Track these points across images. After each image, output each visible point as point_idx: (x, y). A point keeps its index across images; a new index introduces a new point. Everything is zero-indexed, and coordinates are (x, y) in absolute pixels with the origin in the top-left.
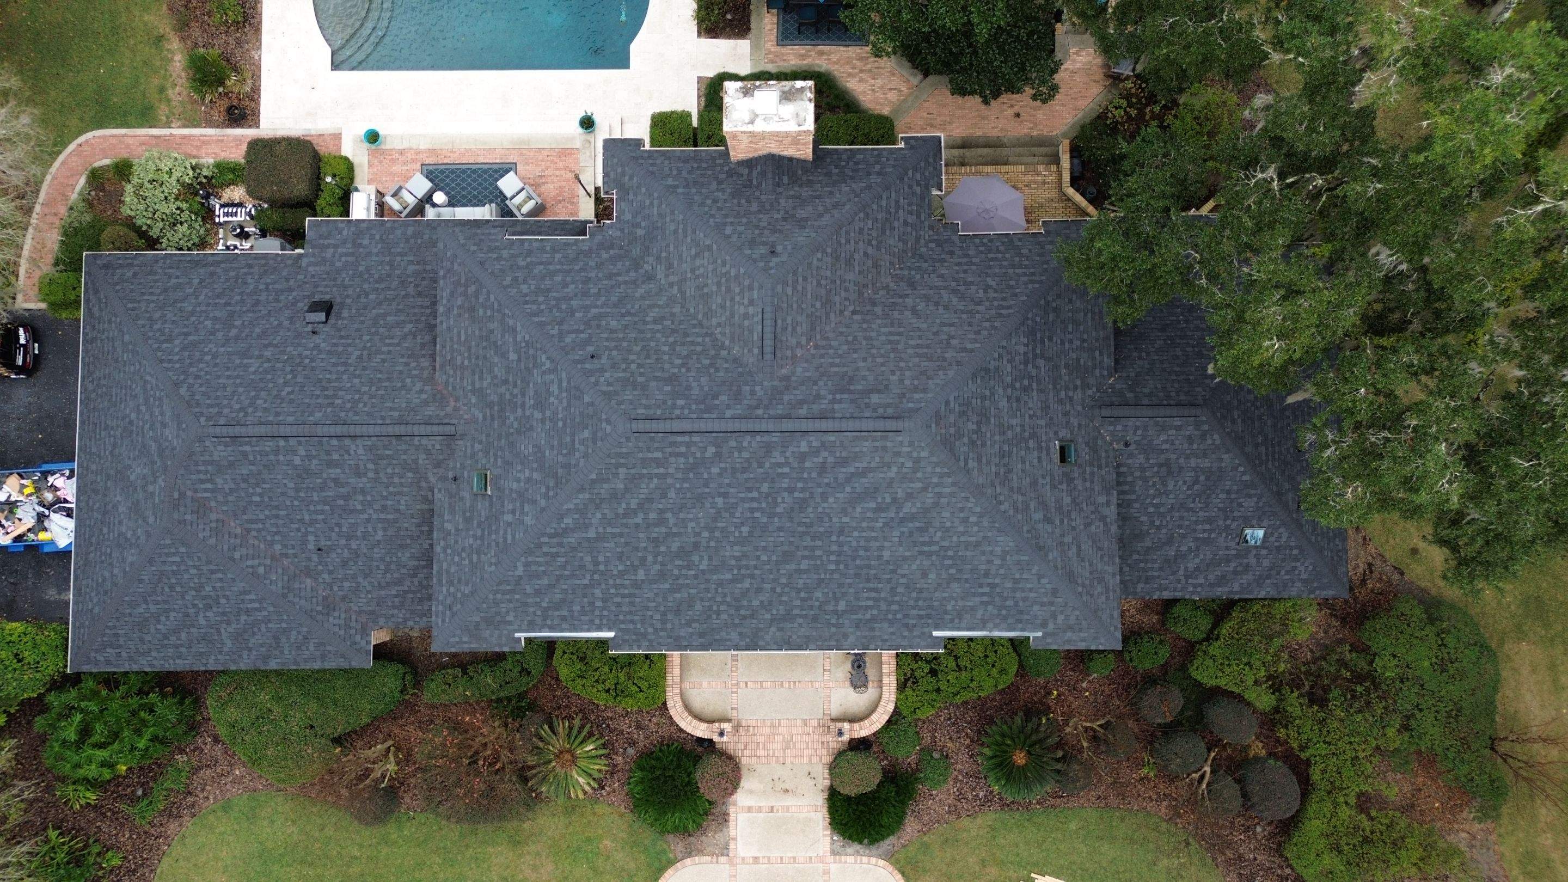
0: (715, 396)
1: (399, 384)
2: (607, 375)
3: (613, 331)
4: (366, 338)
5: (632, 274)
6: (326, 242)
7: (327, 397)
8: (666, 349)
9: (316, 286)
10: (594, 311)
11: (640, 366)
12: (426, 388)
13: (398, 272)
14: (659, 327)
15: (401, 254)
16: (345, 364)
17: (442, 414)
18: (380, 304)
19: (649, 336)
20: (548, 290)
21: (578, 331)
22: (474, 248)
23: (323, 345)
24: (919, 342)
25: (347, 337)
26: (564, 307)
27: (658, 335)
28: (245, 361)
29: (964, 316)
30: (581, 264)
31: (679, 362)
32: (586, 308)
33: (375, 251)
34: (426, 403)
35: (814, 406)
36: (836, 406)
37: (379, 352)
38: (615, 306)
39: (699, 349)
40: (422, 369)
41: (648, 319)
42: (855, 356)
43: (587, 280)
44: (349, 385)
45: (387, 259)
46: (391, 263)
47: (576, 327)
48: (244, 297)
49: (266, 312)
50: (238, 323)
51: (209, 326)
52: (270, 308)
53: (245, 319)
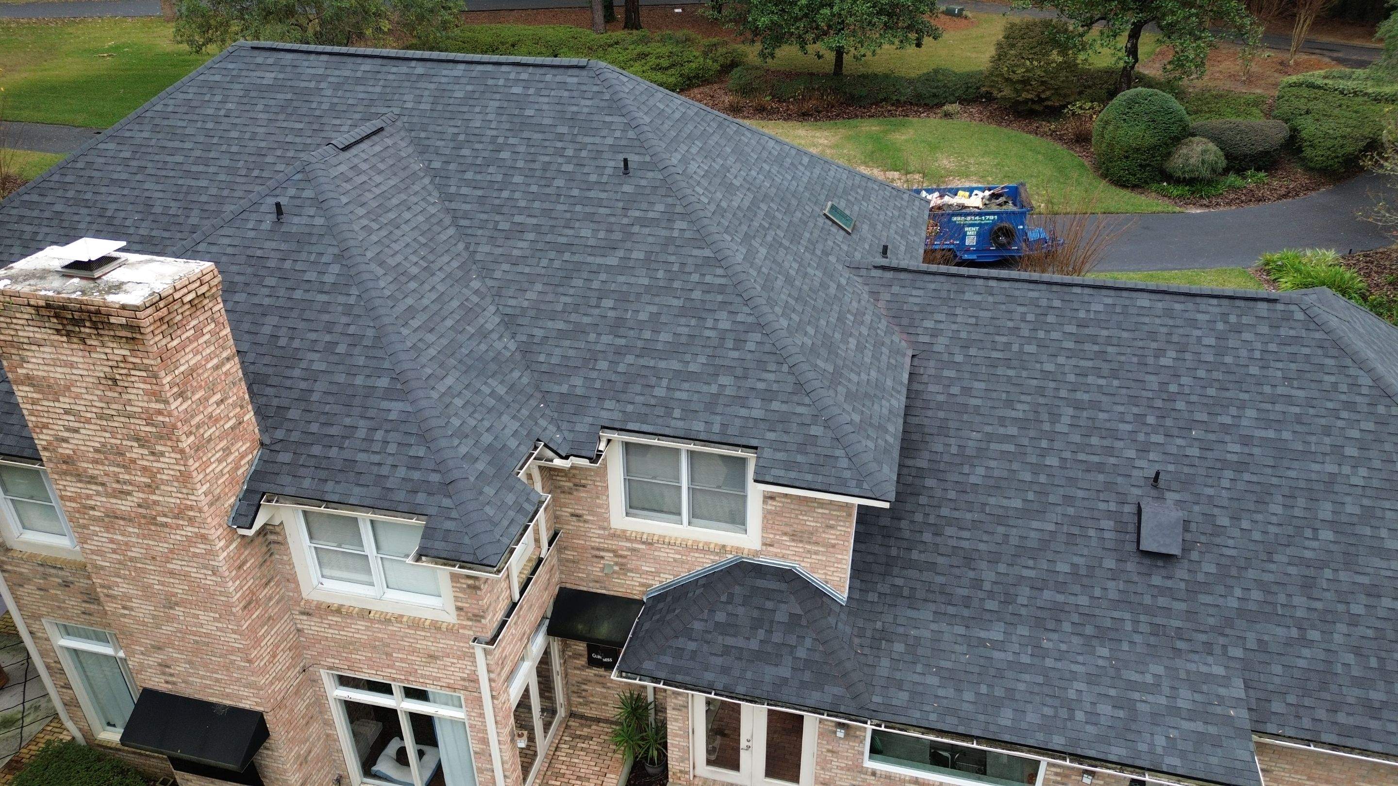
0: (469, 96)
1: (973, 351)
2: (610, 141)
3: (590, 218)
4: (1052, 461)
5: (539, 333)
6: (1199, 726)
7: (1093, 339)
8: (517, 179)
9: (1190, 614)
10: (613, 261)
11: (560, 152)
12: (926, 339)
14: (518, 219)
15: (1024, 668)
16: (1078, 406)
17: (896, 289)
18: (1045, 544)
19: (537, 204)
20: (683, 312)
21: (643, 222)
22: (816, 430)
23: (1132, 454)
24: (169, 159)
25: (1089, 468)
26: (660, 274)
27: (522, 204)
28: (1271, 434)
29: (88, 196)
30: (621, 368)
31: (506, 155)
32: (624, 267)
33: (1079, 685)
34: (925, 311)
35: (347, 73)
36: (321, 71)
37: (1023, 424)
38: (578, 267)
39: (469, 175)
40: (938, 378)
41: (531, 236)
42: (263, 144)
43: (616, 326)
44: (1061, 360)
45: (1049, 662)
46: (1039, 652)
47: (646, 231)
48: (1341, 608)
49: (1276, 557)
50: (1326, 535)
51: (1384, 533)
52: (1273, 567)
53: (1315, 544)
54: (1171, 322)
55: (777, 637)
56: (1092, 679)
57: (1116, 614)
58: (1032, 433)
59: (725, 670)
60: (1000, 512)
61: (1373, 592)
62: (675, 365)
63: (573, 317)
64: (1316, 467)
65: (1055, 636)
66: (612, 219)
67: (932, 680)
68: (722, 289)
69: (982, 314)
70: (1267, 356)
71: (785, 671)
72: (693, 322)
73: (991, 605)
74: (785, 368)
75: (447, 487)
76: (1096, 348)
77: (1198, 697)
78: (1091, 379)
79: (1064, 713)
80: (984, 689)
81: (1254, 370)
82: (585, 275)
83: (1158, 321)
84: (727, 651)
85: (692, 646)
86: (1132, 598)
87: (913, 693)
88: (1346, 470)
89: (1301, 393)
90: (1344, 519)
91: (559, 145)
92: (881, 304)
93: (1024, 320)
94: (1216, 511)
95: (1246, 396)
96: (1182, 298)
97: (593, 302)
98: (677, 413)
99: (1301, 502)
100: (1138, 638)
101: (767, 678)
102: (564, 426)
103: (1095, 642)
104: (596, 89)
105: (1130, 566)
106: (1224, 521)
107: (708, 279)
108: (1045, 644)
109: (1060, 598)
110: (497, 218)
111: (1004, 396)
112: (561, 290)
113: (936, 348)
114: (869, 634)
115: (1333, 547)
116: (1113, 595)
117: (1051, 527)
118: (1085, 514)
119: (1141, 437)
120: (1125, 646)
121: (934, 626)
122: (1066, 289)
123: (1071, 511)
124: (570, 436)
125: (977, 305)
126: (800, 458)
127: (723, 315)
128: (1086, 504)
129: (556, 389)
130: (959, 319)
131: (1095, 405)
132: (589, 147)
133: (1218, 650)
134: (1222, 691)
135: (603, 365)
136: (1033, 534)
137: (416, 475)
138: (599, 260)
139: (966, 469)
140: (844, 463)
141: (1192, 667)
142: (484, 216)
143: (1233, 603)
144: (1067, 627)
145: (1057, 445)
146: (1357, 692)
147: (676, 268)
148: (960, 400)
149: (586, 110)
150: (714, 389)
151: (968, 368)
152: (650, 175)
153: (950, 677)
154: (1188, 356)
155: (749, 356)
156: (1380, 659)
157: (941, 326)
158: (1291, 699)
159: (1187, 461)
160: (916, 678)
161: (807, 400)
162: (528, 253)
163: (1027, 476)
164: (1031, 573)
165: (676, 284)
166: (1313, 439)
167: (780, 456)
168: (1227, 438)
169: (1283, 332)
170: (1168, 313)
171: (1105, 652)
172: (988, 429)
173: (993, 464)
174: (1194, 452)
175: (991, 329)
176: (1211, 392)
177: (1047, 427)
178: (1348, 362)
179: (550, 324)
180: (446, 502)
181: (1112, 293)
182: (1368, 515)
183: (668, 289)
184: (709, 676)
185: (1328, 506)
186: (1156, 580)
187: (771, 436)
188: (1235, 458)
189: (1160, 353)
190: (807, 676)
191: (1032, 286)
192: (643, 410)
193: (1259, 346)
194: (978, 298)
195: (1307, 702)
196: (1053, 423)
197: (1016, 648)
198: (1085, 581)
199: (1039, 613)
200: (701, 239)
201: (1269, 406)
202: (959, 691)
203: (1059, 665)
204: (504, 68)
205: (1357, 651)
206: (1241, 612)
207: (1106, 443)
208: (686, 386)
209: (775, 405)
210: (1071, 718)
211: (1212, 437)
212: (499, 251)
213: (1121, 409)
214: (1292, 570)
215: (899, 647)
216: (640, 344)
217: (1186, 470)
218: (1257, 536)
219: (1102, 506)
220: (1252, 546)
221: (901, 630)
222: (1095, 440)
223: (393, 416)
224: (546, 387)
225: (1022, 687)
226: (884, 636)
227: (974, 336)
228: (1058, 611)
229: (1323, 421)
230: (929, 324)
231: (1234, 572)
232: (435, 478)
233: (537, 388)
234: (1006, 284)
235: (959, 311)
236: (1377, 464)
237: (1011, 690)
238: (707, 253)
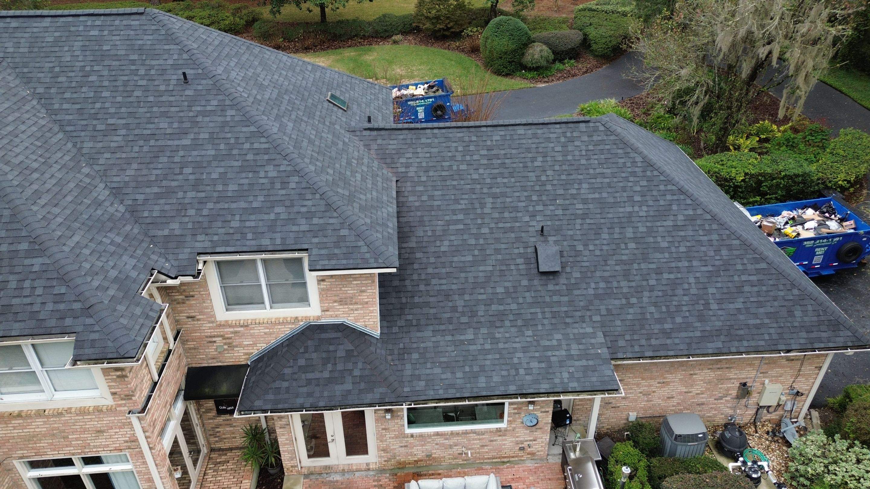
0: (58, 40)
1: (431, 173)
2: (170, 62)
3: (165, 114)
4: (485, 230)
5: (141, 197)
6: (584, 363)
7: (497, 157)
8: (106, 94)
9: (571, 302)
10: (186, 142)
11: (135, 73)
12: (403, 170)
13: (484, 331)
14: (110, 121)
16: (495, 196)
17: (379, 141)
18: (488, 279)
19: (123, 110)
20: (242, 169)
21: (204, 114)
22: (344, 232)
23: (527, 219)
25: (506, 231)
26: (222, 147)
27: (112, 110)
28: (597, 196)
30: (205, 212)
31: (93, 78)
32: (196, 145)
33: (518, 355)
34: (399, 153)
37: (465, 212)
38: (162, 149)
39: (67, 95)
40: (414, 192)
41: (123, 132)
43: (196, 185)
44: (481, 171)
45: (501, 345)
46: (495, 341)
47: (207, 119)
48: (644, 283)
49: (609, 262)
50: (632, 245)
51: (659, 239)
52: (608, 268)
53: (627, 252)
54: (537, 141)
55: (340, 367)
56: (525, 350)
57: (533, 310)
58: (472, 216)
59: (310, 395)
60: (461, 265)
61: (659, 272)
62: (243, 205)
63: (164, 183)
64: (621, 210)
65: (502, 330)
66: (182, 114)
67: (438, 370)
68: (266, 151)
69: (433, 150)
70: (589, 153)
71: (348, 386)
72: (250, 175)
73: (464, 320)
74: (318, 196)
75: (87, 311)
76: (499, 161)
77: (581, 347)
78: (499, 180)
79: (513, 372)
80: (467, 369)
81: (583, 162)
82: (168, 154)
83: (530, 141)
84: (309, 382)
85: (285, 384)
86: (540, 300)
87: (427, 381)
88: (636, 209)
89: (608, 171)
90: (639, 235)
91: (133, 67)
92: (372, 152)
93: (457, 151)
94: (575, 243)
95: (580, 177)
96: (541, 126)
97: (177, 171)
98: (250, 236)
99: (617, 230)
100: (546, 322)
101: (338, 393)
102: (170, 257)
103: (524, 329)
104: (153, 27)
105: (536, 282)
106: (580, 248)
107: (256, 146)
108: (497, 335)
109: (501, 308)
110: (95, 122)
111: (453, 197)
112: (152, 166)
113: (410, 174)
114: (396, 352)
115: (636, 252)
116: (529, 300)
117: (490, 268)
118: (508, 257)
119: (531, 209)
120: (540, 327)
121: (434, 339)
122: (478, 129)
123: (499, 257)
124: (175, 263)
125: (429, 145)
126: (336, 251)
127: (270, 168)
128: (507, 251)
129: (160, 233)
130: (420, 155)
131: (504, 195)
132: (156, 67)
133: (587, 319)
134: (593, 341)
135: (192, 212)
136: (481, 274)
137: (62, 306)
138: (177, 142)
139: (438, 243)
140: (364, 249)
141: (576, 331)
142: (84, 122)
143: (591, 291)
144: (507, 323)
145: (486, 221)
146: (658, 326)
147: (232, 141)
148: (428, 203)
149: (149, 43)
150: (272, 216)
151: (430, 184)
152: (204, 82)
153: (447, 367)
154: (549, 159)
155: (293, 192)
156: (667, 306)
157: (411, 161)
158: (628, 337)
159: (556, 218)
160: (428, 371)
161: (335, 214)
162: (123, 144)
163: (473, 242)
164: (484, 297)
165: (235, 152)
166: (618, 195)
167: (323, 252)
168: (575, 202)
169: (595, 138)
170: (535, 136)
171: (530, 333)
172: (447, 218)
173: (453, 238)
174: (560, 212)
175: (439, 159)
176: (563, 177)
177: (479, 211)
178: (629, 150)
179: (148, 190)
180: (89, 321)
181: (503, 128)
182: (650, 231)
183: (229, 156)
184: (300, 401)
185: (630, 230)
186: (551, 287)
187: (316, 240)
188: (580, 212)
189: (533, 160)
190: (363, 385)
191: (458, 130)
192: (226, 237)
193: (584, 148)
194: (429, 141)
195: (636, 337)
196: (482, 208)
197: (482, 341)
198: (513, 295)
199: (491, 319)
200: (247, 121)
201: (594, 181)
202: (453, 373)
203: (506, 346)
204: (81, 19)
205: (655, 304)
206: (596, 296)
207: (512, 215)
208: (253, 217)
209: (315, 221)
210: (517, 374)
211: (567, 202)
212: (100, 145)
213: (518, 194)
214: (617, 268)
215: (415, 356)
216: (215, 194)
217: (557, 223)
218: (598, 253)
219: (516, 251)
220: (596, 259)
221: (415, 346)
222: (506, 215)
223: (36, 268)
224: (152, 233)
225: (488, 363)
226: (406, 351)
227: (430, 164)
228: (501, 316)
229: (621, 184)
230: (403, 160)
231: (589, 275)
232: (77, 306)
233: (146, 235)
234: (443, 131)
235: (419, 150)
236: (651, 203)
237: (482, 367)
238: (252, 129)
